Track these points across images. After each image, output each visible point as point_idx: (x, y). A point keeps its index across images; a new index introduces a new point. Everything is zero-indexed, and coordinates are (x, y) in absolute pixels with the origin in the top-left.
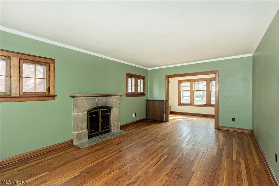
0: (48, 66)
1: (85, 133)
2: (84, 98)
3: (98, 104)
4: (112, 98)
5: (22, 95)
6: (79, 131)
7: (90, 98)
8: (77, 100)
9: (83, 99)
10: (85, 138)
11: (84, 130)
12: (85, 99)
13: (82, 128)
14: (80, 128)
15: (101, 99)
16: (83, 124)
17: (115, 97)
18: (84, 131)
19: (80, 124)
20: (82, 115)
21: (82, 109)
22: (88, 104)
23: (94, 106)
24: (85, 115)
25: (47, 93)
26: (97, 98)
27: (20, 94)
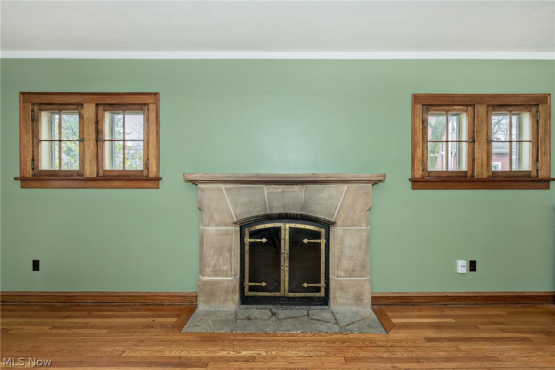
0: (146, 110)
1: (228, 287)
2: (223, 186)
3: (271, 207)
4: (331, 188)
5: (102, 175)
6: (208, 276)
7: (244, 188)
8: (203, 190)
9: (222, 189)
10: (225, 301)
11: (223, 276)
12: (227, 190)
13: (217, 268)
14: (211, 269)
15: (283, 192)
16: (221, 260)
17: (345, 187)
18: (224, 281)
19: (213, 256)
20: (218, 235)
21: (216, 216)
22: (236, 205)
23: (258, 212)
24: (227, 233)
25: (145, 174)
26: (268, 189)
27: (100, 174)
